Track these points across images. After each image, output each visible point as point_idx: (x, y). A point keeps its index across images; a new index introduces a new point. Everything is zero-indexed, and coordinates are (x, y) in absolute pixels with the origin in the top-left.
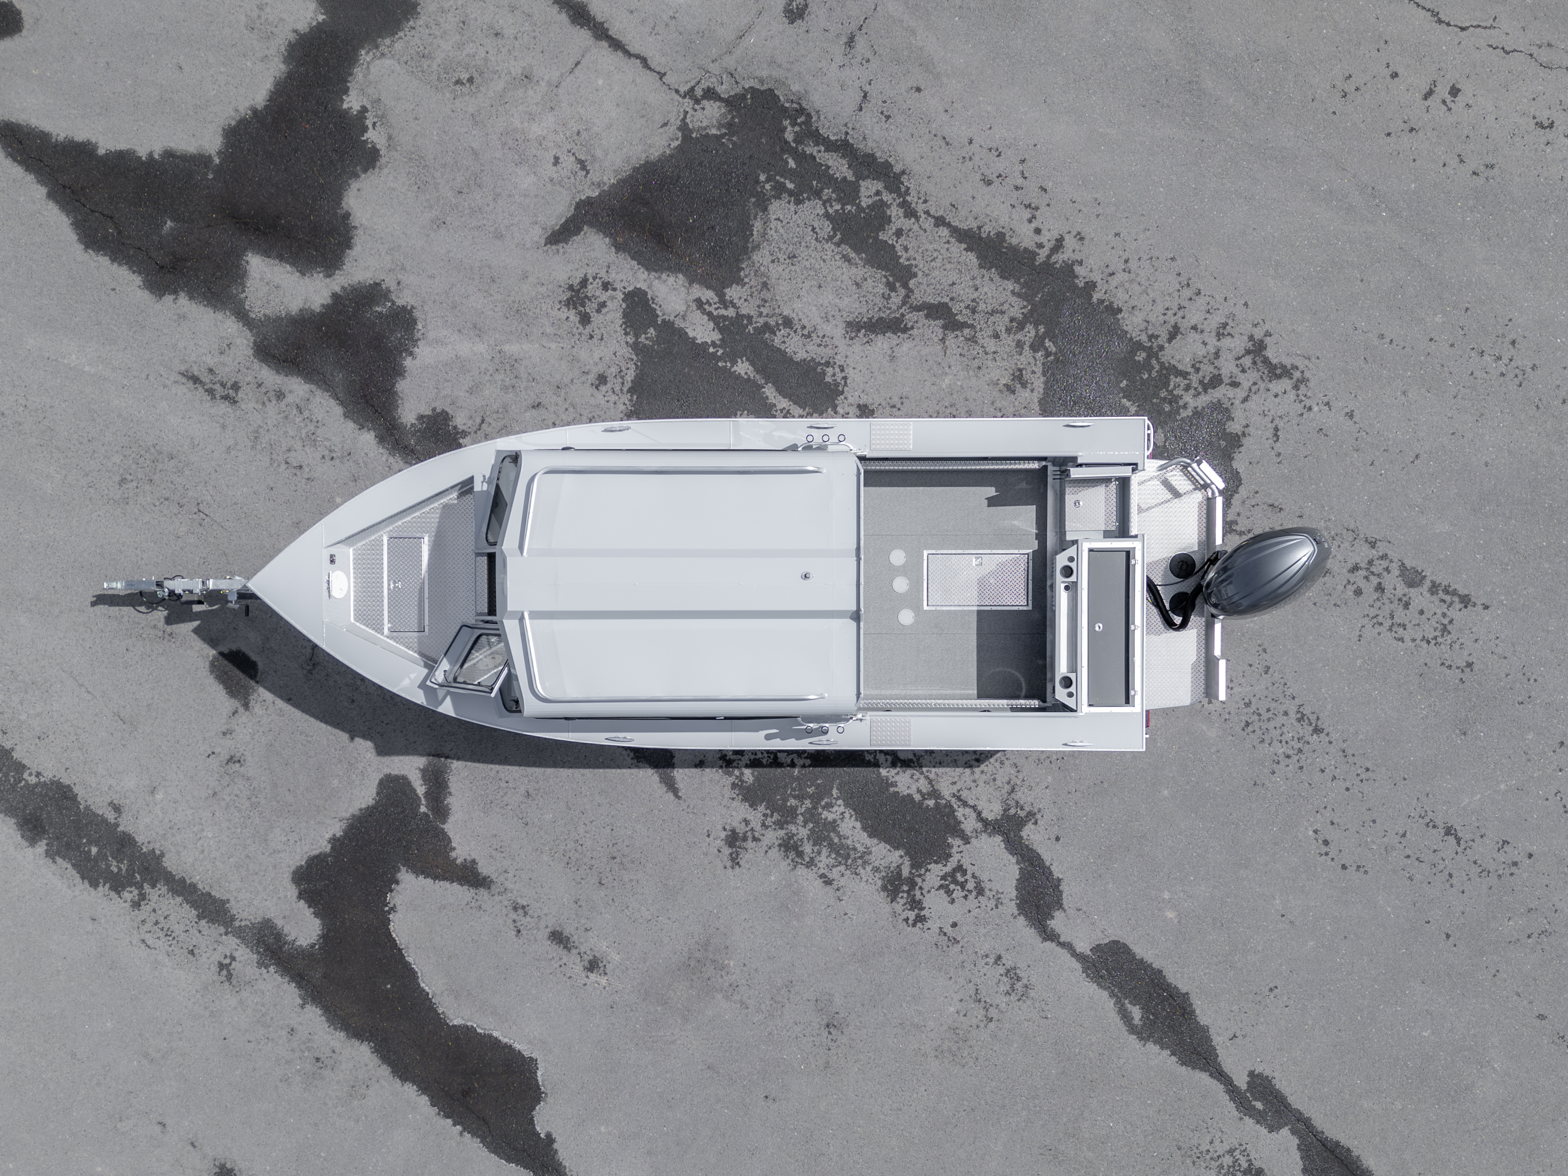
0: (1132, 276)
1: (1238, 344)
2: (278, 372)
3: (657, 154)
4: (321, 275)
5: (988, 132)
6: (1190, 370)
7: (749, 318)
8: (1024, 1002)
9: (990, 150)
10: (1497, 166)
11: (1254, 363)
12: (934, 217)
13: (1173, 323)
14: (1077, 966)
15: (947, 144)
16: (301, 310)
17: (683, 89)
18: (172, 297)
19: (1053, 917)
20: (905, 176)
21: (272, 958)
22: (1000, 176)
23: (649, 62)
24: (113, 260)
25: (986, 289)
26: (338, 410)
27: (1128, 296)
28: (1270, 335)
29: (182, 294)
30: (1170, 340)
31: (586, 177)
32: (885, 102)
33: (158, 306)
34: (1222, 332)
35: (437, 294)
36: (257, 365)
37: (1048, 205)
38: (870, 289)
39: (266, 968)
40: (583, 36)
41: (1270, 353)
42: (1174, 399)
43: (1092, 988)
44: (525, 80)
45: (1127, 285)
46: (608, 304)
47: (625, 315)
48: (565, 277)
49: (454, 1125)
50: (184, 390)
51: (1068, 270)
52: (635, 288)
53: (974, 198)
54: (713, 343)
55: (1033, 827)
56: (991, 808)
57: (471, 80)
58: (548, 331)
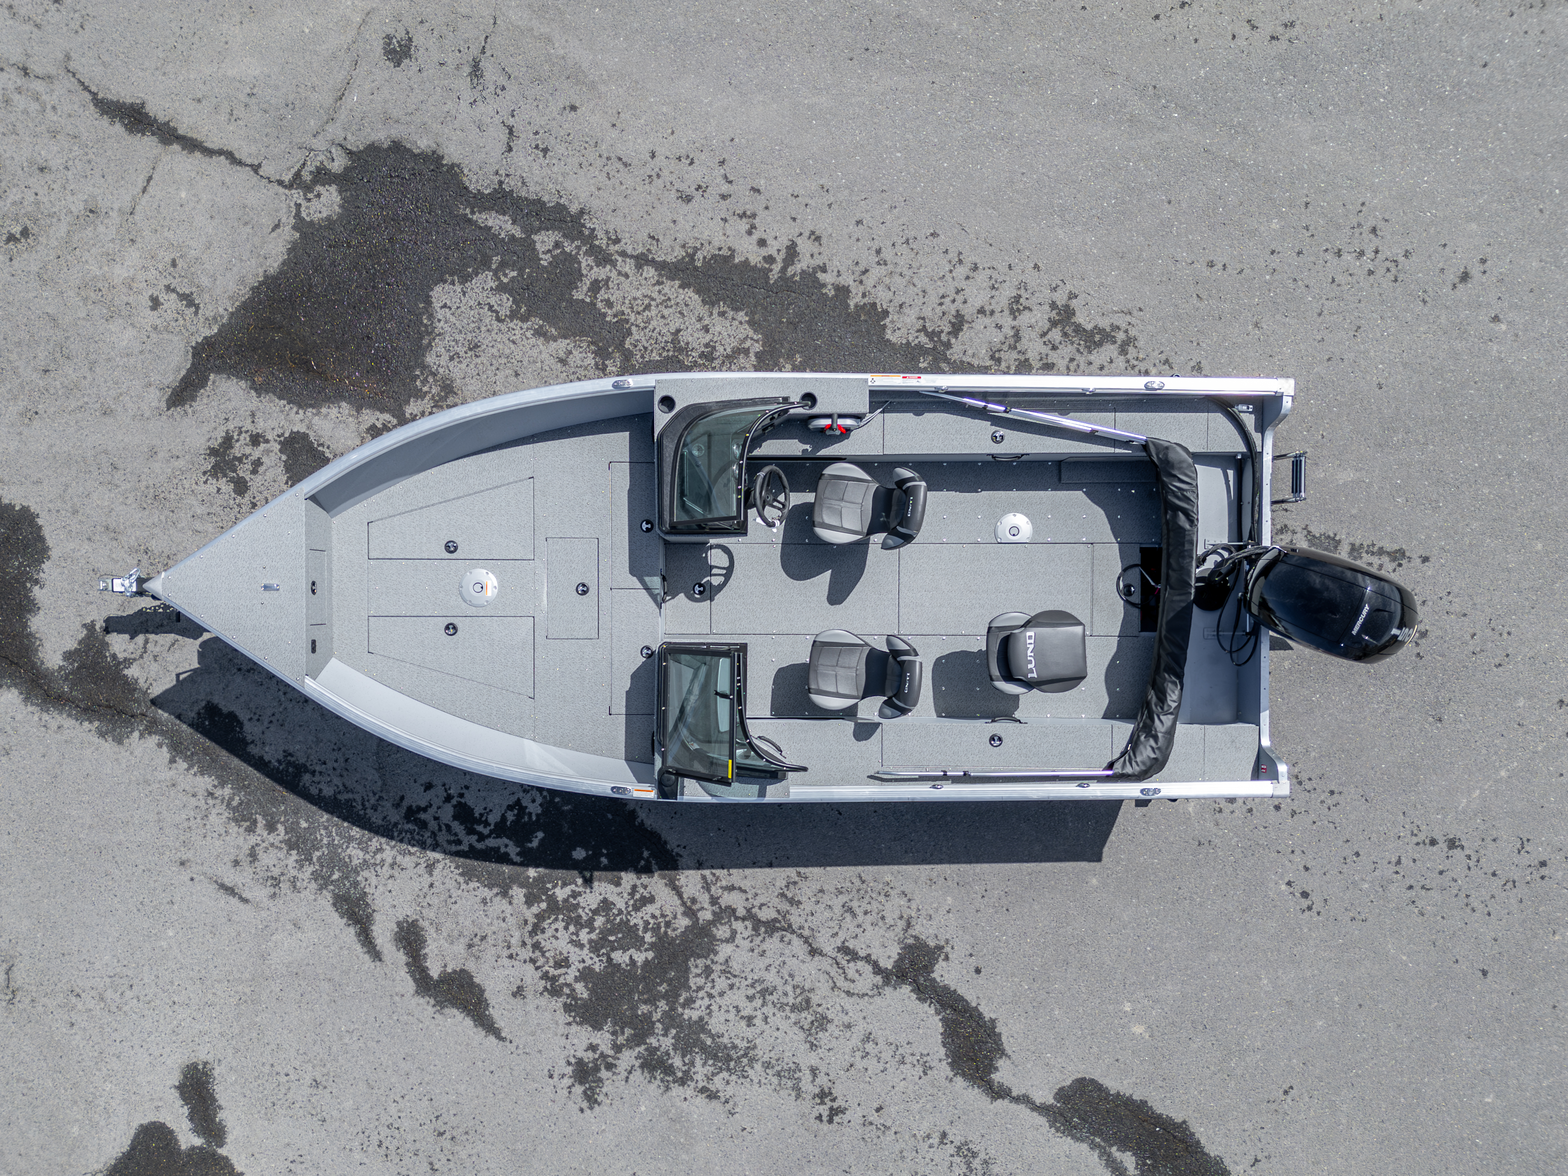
0: (890, 267)
1: (1039, 317)
3: (276, 265)
5: (671, 138)
9: (679, 159)
10: (1298, 22)
11: (1065, 335)
12: (632, 257)
13: (954, 312)
14: (1041, 1120)
15: (626, 165)
17: (287, 177)
19: (996, 1069)
20: (586, 217)
22: (699, 187)
23: (237, 156)
25: (718, 328)
27: (891, 293)
28: (1076, 297)
31: (196, 313)
32: (537, 133)
34: (1016, 307)
35: (51, 501)
37: (767, 208)
38: (579, 363)
40: (147, 144)
41: (1080, 318)
43: (1066, 1144)
44: (91, 215)
45: (887, 280)
46: (263, 460)
48: (203, 440)
51: (811, 279)
53: (674, 222)
55: (944, 964)
56: (888, 953)
57: (25, 233)
58: (199, 512)
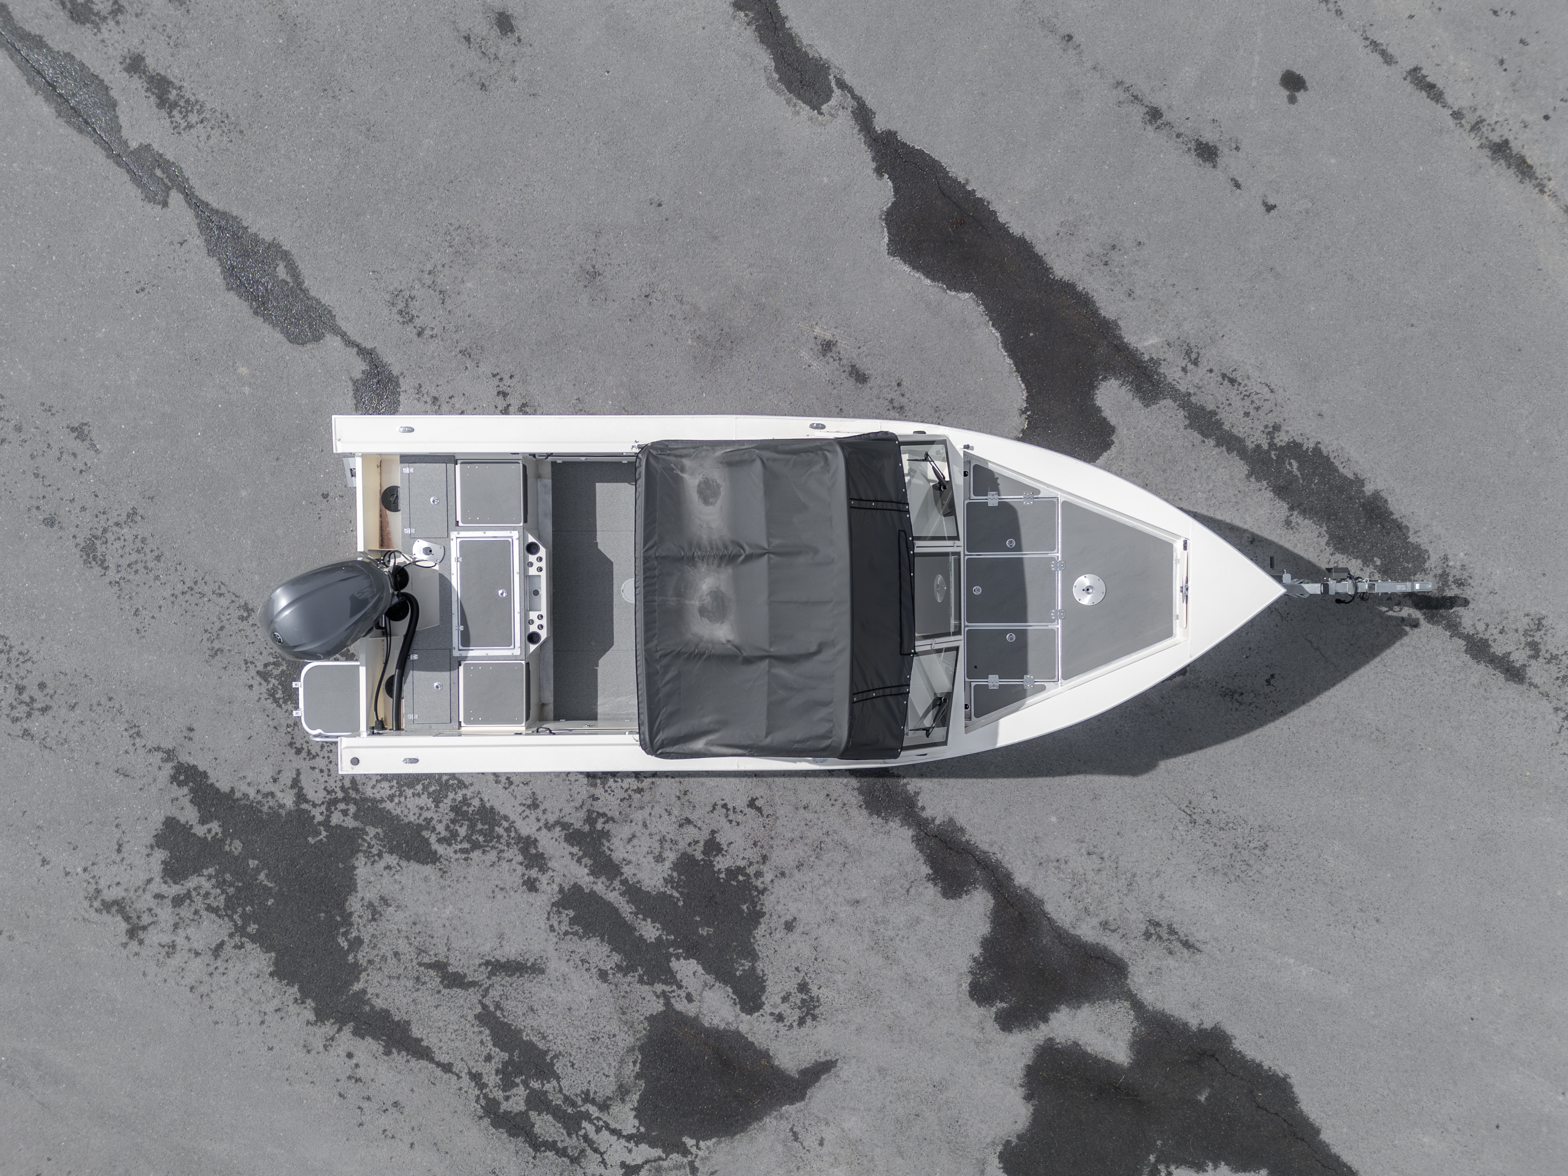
2: (1106, 948)
4: (1058, 1041)
6: (204, 913)
7: (641, 981)
8: (396, 289)
16: (1079, 1007)
18: (1204, 1026)
21: (1146, 368)
24: (1260, 1065)
26: (1049, 908)
29: (1194, 1028)
30: (222, 944)
33: (1218, 1018)
36: (1126, 956)
39: (1152, 359)
42: (221, 884)
47: (763, 989)
49: (974, 191)
50: (1198, 935)
52: (751, 1015)
54: (678, 959)
